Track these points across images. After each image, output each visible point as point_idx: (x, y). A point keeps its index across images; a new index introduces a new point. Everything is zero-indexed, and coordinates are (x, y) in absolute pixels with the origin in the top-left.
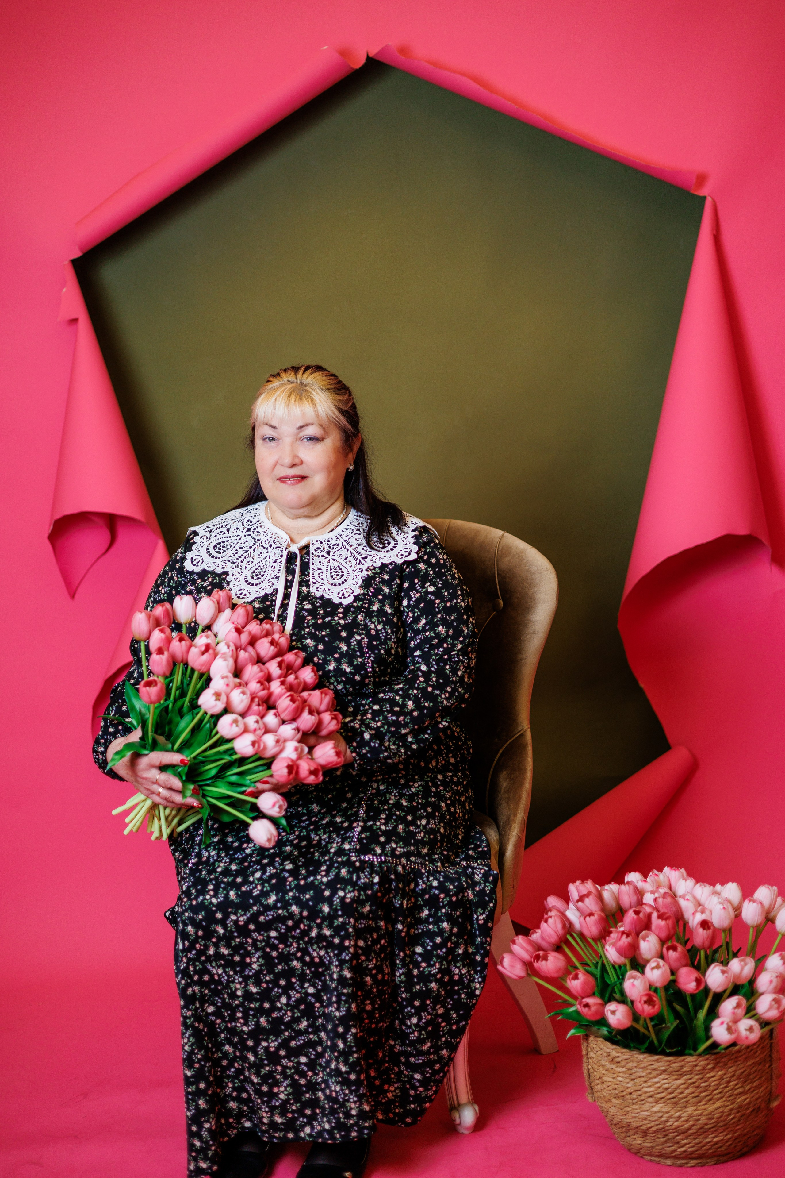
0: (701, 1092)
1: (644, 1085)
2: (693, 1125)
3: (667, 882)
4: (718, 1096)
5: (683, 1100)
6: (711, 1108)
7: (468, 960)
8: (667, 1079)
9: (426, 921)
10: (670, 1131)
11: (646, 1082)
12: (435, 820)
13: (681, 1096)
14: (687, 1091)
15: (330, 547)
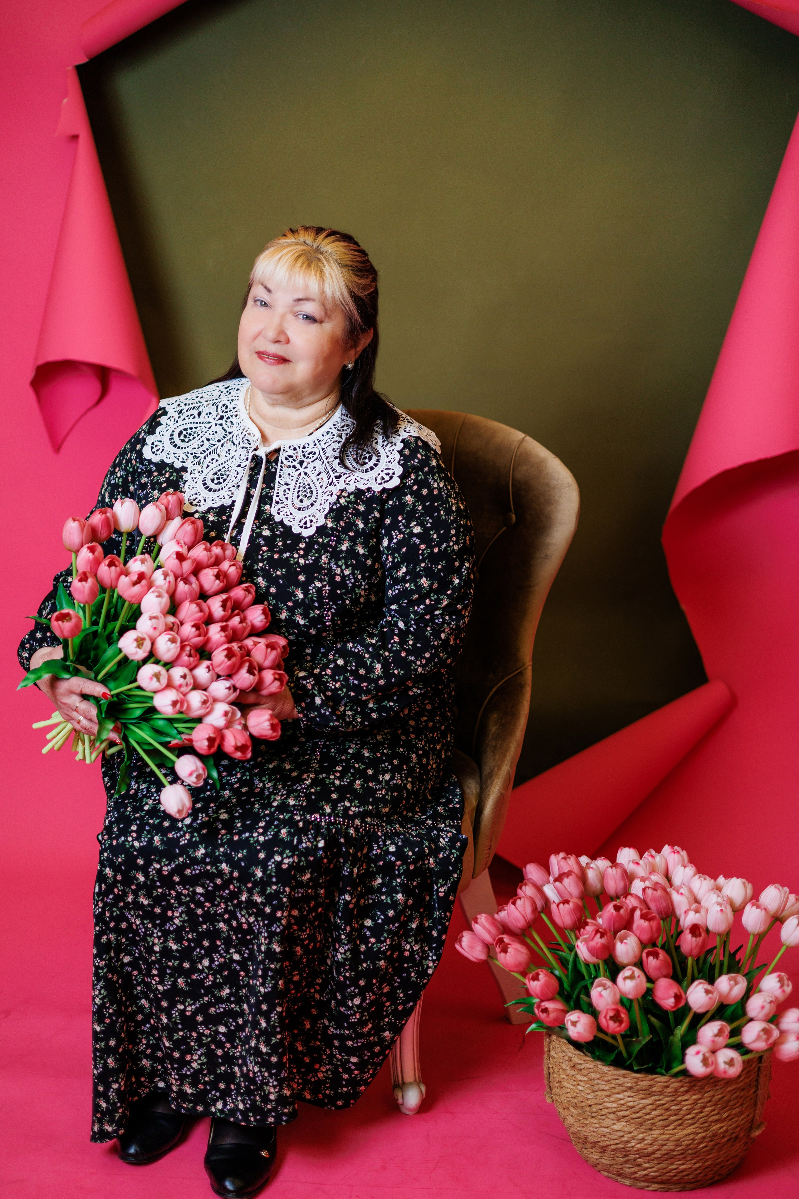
0: (670, 1116)
1: (606, 1099)
2: (658, 1150)
3: (663, 866)
4: (690, 1122)
5: (649, 1122)
6: (680, 1133)
7: (422, 935)
8: (632, 1097)
9: (379, 891)
10: (631, 1152)
11: (608, 1096)
12: (401, 774)
13: (647, 1117)
14: (654, 1113)
15: (304, 456)
